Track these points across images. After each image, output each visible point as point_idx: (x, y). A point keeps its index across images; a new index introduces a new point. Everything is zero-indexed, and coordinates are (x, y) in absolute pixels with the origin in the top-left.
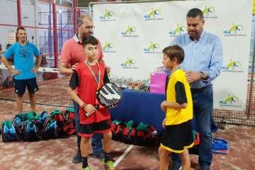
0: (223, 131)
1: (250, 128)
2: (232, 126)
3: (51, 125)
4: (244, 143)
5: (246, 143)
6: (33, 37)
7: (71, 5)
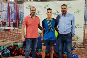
0: (75, 50)
1: (84, 49)
2: (78, 48)
3: (7, 52)
4: (84, 56)
5: (85, 55)
6: (1, 15)
7: (15, 4)
